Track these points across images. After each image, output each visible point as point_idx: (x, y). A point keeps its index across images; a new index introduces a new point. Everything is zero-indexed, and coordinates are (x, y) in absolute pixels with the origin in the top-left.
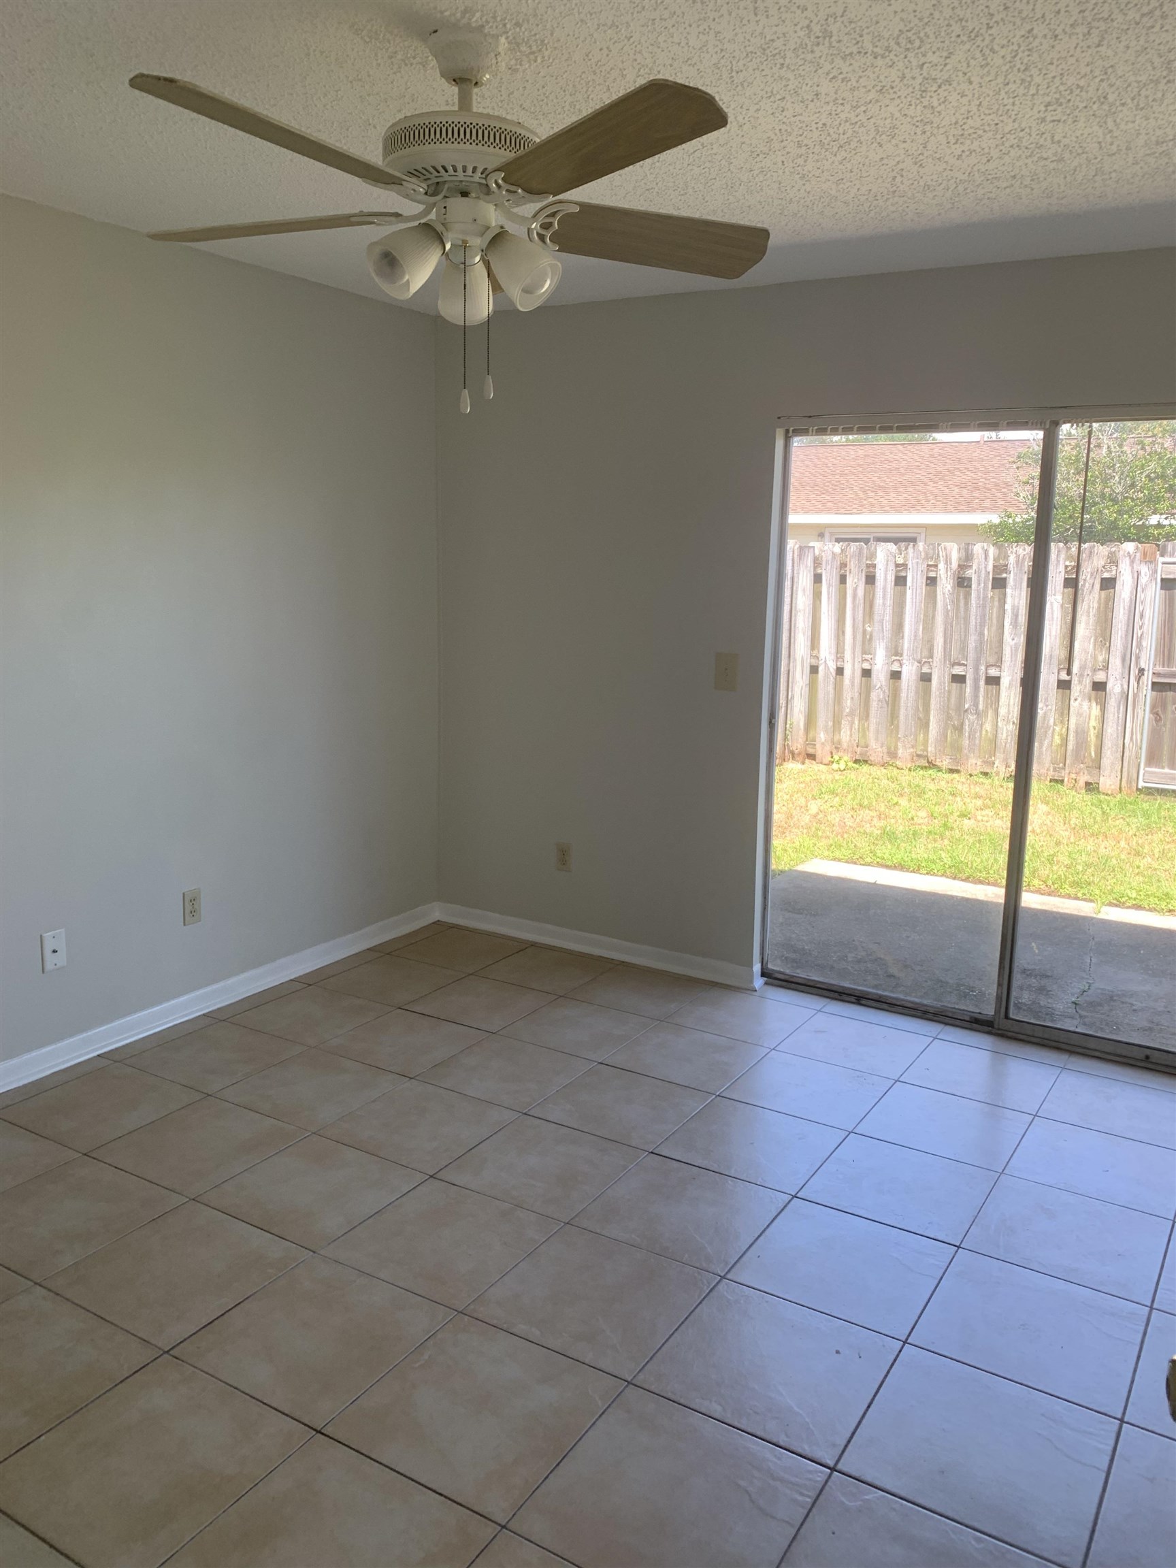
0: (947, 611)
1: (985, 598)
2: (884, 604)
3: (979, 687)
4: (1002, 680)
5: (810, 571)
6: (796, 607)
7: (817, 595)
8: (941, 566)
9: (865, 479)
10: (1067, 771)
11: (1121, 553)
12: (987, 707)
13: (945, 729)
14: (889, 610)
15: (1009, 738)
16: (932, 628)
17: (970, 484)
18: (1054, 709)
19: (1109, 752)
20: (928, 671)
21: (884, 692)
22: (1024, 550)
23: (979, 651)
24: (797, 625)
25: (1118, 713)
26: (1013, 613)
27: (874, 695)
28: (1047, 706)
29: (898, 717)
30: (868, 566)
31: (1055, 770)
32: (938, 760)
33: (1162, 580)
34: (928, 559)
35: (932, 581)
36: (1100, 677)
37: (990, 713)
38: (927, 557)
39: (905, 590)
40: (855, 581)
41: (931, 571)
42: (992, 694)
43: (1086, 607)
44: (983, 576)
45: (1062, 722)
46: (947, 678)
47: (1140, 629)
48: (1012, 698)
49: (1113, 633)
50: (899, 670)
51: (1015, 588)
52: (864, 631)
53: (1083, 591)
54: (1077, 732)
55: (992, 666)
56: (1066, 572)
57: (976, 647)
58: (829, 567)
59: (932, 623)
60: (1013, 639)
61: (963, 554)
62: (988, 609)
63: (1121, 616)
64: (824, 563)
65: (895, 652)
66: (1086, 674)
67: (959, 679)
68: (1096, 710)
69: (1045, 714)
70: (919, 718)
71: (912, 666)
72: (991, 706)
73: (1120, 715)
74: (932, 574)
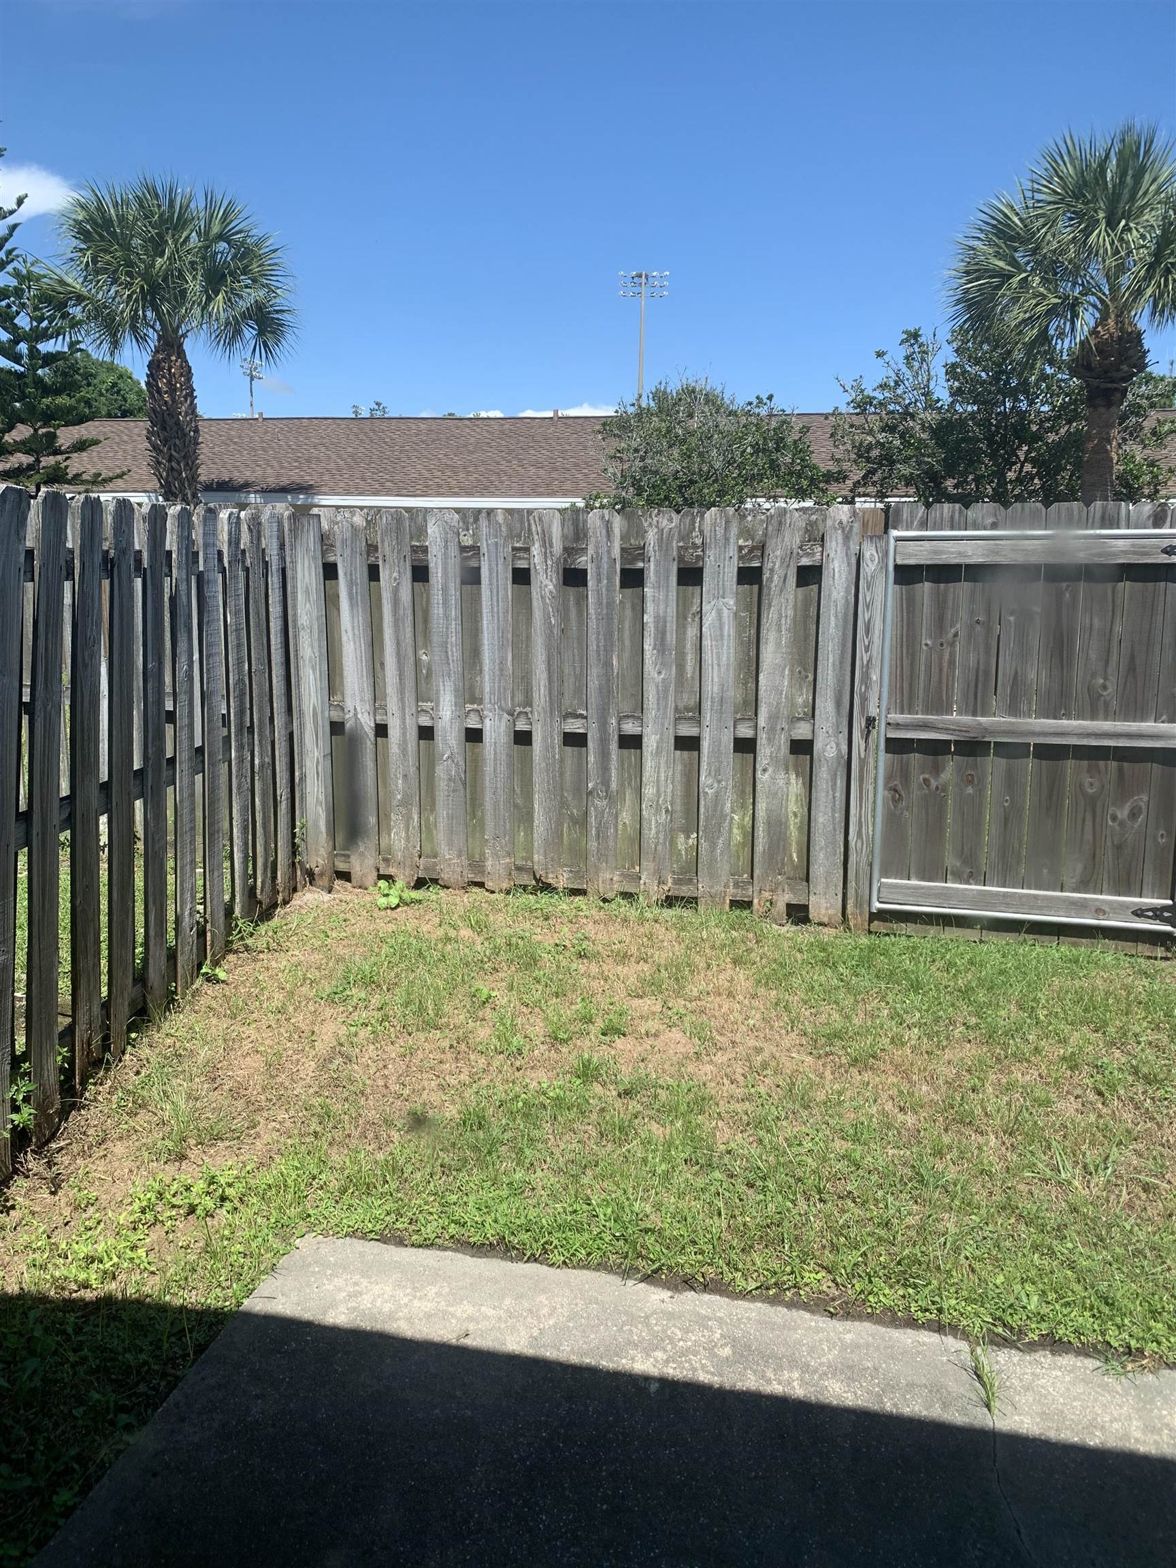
0: (550, 626)
1: (610, 604)
2: (446, 616)
3: (609, 754)
4: (645, 740)
5: (314, 558)
6: (295, 621)
7: (330, 602)
8: (536, 550)
9: (429, 456)
10: (757, 888)
11: (829, 523)
12: (622, 785)
13: (559, 824)
14: (454, 626)
15: (661, 836)
16: (527, 656)
17: (547, 463)
18: (730, 787)
19: (822, 856)
20: (526, 728)
21: (457, 765)
22: (671, 520)
23: (606, 692)
24: (301, 653)
25: (834, 790)
26: (656, 628)
27: (440, 771)
28: (719, 782)
29: (482, 805)
30: (415, 550)
31: (736, 885)
32: (550, 875)
33: (897, 567)
34: (512, 538)
35: (522, 577)
36: (802, 731)
37: (629, 795)
38: (511, 536)
39: (479, 590)
40: (394, 576)
41: (520, 558)
42: (630, 765)
43: (776, 616)
44: (605, 566)
45: (743, 806)
46: (558, 740)
47: (866, 651)
48: (662, 770)
49: (820, 657)
50: (479, 726)
51: (658, 587)
52: (417, 662)
53: (770, 589)
54: (769, 823)
55: (627, 717)
56: (741, 558)
57: (600, 689)
58: (348, 552)
59: (527, 646)
60: (659, 673)
61: (570, 530)
62: (616, 621)
63: (832, 630)
64: (338, 544)
65: (469, 695)
66: (779, 727)
67: (575, 740)
68: (795, 786)
69: (717, 795)
70: (516, 806)
71: (500, 719)
72: (629, 784)
73: (838, 794)
74: (522, 564)
